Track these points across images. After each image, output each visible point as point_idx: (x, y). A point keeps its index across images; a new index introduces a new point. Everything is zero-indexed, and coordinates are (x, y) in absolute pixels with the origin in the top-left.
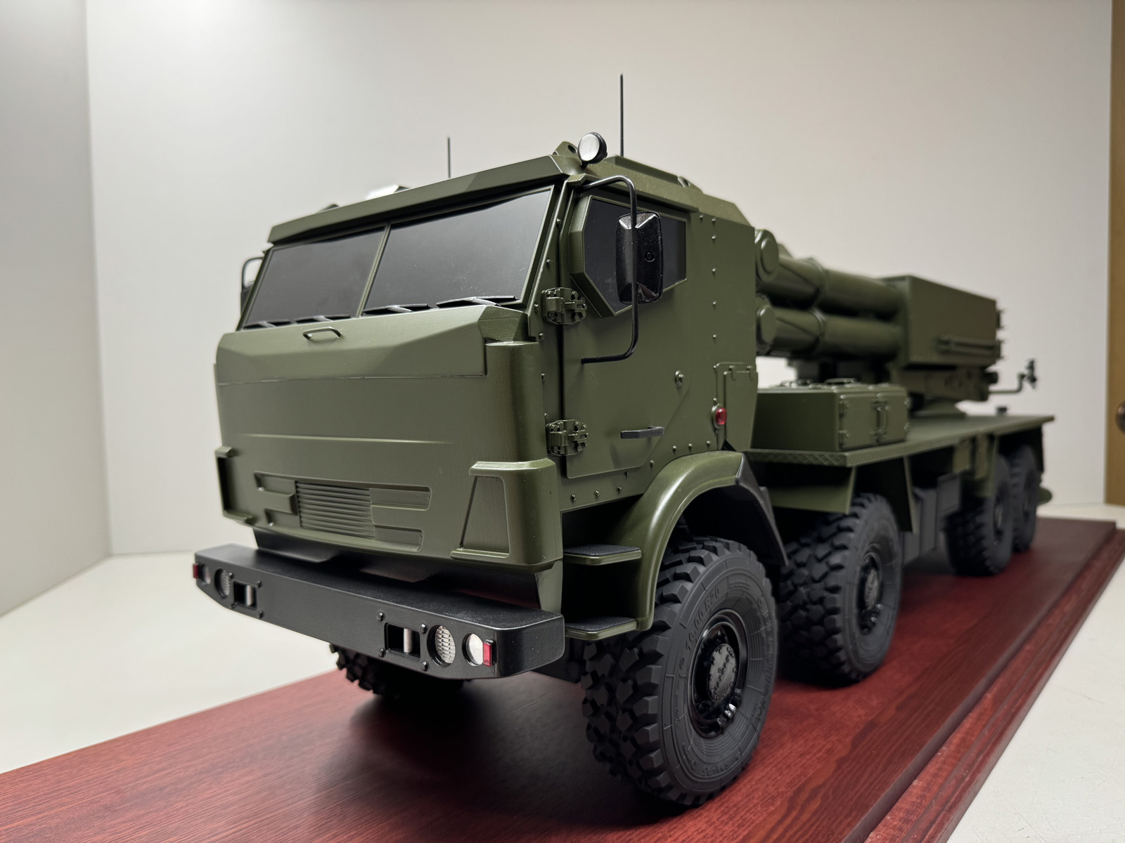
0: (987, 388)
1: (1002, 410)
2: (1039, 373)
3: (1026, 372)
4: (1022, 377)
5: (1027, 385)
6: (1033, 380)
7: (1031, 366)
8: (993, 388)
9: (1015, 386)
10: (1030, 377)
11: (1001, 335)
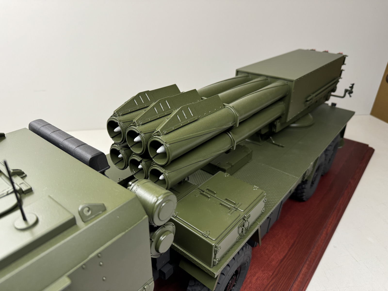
0: (331, 94)
1: (334, 105)
2: (354, 90)
3: (349, 89)
4: (346, 91)
5: (347, 95)
6: (351, 92)
7: (352, 87)
8: (333, 93)
9: (342, 95)
10: (349, 91)
11: (343, 67)
